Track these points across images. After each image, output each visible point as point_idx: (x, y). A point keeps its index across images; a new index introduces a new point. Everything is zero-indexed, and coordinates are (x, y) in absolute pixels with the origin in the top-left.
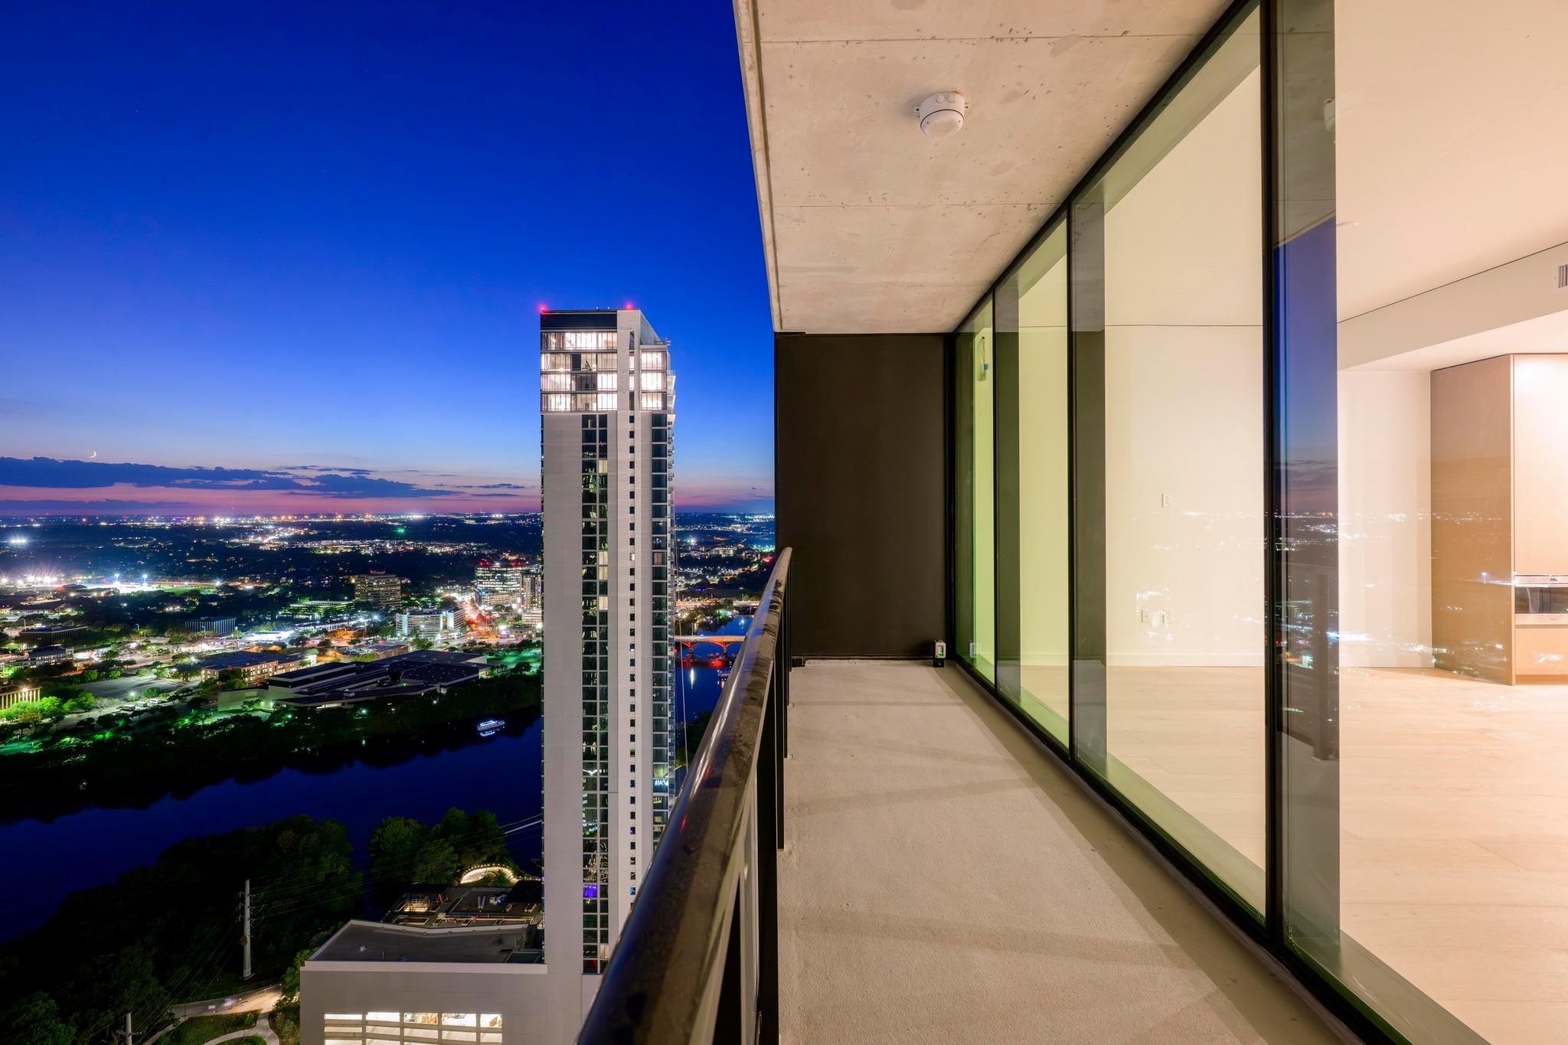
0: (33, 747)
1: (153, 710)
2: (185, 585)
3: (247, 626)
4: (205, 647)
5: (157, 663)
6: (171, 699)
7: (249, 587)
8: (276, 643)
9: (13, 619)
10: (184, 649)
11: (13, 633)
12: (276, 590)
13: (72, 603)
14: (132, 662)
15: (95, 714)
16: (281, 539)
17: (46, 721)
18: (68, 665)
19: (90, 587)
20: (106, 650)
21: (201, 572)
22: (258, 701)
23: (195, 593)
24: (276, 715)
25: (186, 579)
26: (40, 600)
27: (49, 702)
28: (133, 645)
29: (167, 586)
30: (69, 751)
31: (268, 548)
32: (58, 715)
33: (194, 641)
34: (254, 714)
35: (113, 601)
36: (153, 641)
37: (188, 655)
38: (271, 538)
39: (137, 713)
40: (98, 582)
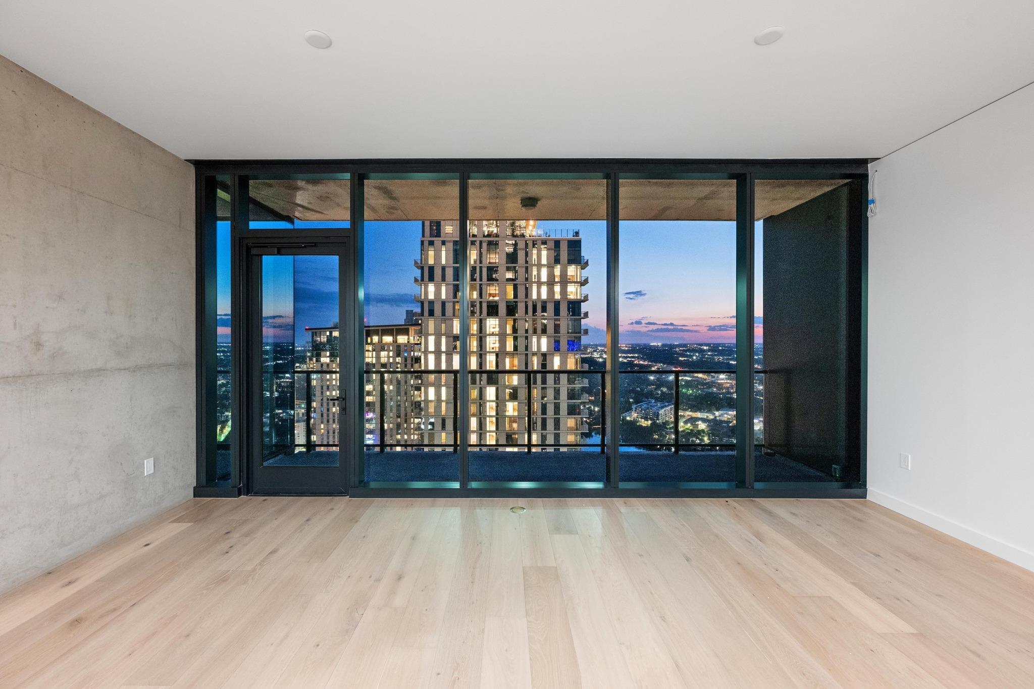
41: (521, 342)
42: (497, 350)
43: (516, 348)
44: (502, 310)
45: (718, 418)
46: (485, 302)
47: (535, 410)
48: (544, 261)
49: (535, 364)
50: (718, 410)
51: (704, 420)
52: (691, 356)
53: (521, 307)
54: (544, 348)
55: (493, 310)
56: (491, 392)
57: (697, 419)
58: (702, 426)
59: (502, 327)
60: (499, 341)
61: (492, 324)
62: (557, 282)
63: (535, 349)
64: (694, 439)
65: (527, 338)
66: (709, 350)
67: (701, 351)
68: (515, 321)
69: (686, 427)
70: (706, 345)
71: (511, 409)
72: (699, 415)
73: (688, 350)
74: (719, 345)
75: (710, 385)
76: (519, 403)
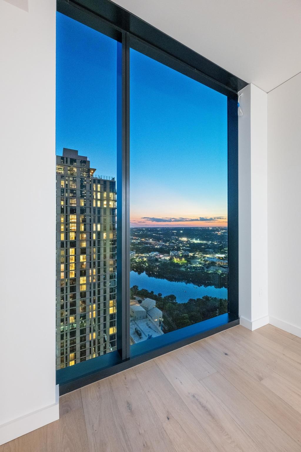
0: (184, 269)
1: (200, 267)
2: (205, 242)
3: (216, 253)
4: (208, 256)
5: (201, 258)
6: (203, 266)
7: (216, 243)
8: (221, 257)
9: (181, 246)
10: (205, 256)
11: (181, 248)
12: (221, 245)
13: (189, 244)
14: (197, 257)
15: (192, 266)
16: (222, 233)
17: (186, 265)
18: (188, 255)
19: (191, 241)
20: (193, 253)
21: (208, 240)
22: (218, 270)
23: (206, 244)
24: (222, 274)
25: (205, 241)
26: (185, 243)
27: (186, 262)
28: (197, 253)
29: (202, 242)
30: (189, 272)
31: (219, 234)
32: (187, 264)
33: (207, 254)
34: (218, 273)
35: (194, 244)
36: (200, 253)
37: (205, 257)
38: (220, 232)
39: (198, 267)
40: (192, 240)
41: (88, 227)
42: (76, 230)
43: (85, 229)
44: (78, 211)
45: (150, 256)
46: (69, 207)
47: (95, 258)
48: (99, 189)
49: (94, 236)
50: (150, 253)
51: (145, 257)
52: (139, 233)
53: (88, 210)
54: (99, 229)
55: (73, 211)
56: (72, 251)
57: (143, 257)
58: (145, 259)
59: (78, 219)
60: (77, 226)
61: (73, 218)
62: (105, 200)
63: (94, 230)
64: (143, 265)
65: (90, 224)
66: (145, 230)
67: (143, 230)
68: (85, 216)
69: (140, 260)
70: (144, 228)
71: (82, 258)
72: (143, 255)
73: (138, 230)
74: (149, 228)
75: (147, 243)
76: (87, 255)
